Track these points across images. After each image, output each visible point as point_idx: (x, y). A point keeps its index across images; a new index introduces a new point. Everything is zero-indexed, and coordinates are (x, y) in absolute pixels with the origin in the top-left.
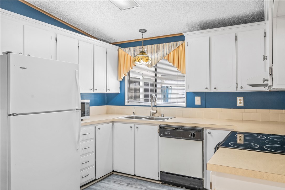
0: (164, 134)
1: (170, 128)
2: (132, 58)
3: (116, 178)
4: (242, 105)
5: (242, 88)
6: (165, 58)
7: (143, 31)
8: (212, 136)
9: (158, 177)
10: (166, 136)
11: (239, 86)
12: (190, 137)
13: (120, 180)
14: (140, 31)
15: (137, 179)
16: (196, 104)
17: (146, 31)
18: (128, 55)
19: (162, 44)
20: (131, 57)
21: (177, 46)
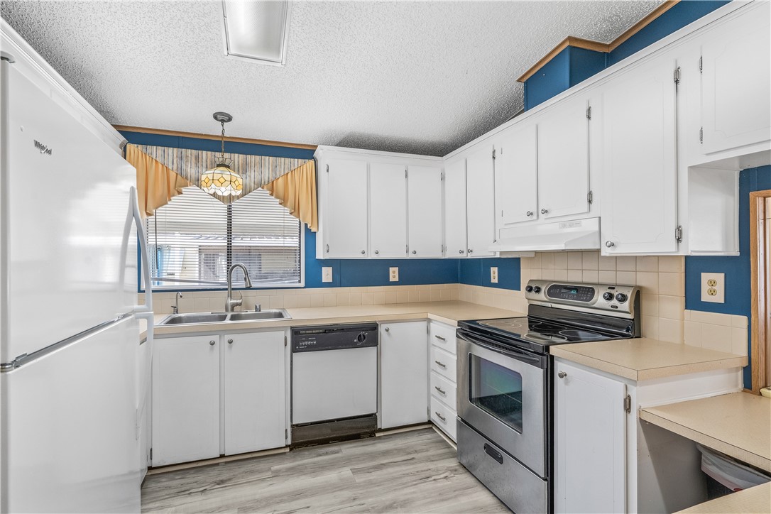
0: (302, 345)
1: (307, 332)
2: (173, 175)
3: (166, 483)
4: (397, 279)
5: (415, 253)
6: (263, 188)
7: (224, 118)
8: (389, 334)
9: (286, 438)
10: (307, 349)
11: (411, 250)
12: (357, 343)
13: (188, 483)
14: (215, 117)
15: (226, 463)
16: (324, 280)
17: (230, 119)
18: (160, 166)
19: (258, 158)
20: (171, 171)
21: (292, 168)
